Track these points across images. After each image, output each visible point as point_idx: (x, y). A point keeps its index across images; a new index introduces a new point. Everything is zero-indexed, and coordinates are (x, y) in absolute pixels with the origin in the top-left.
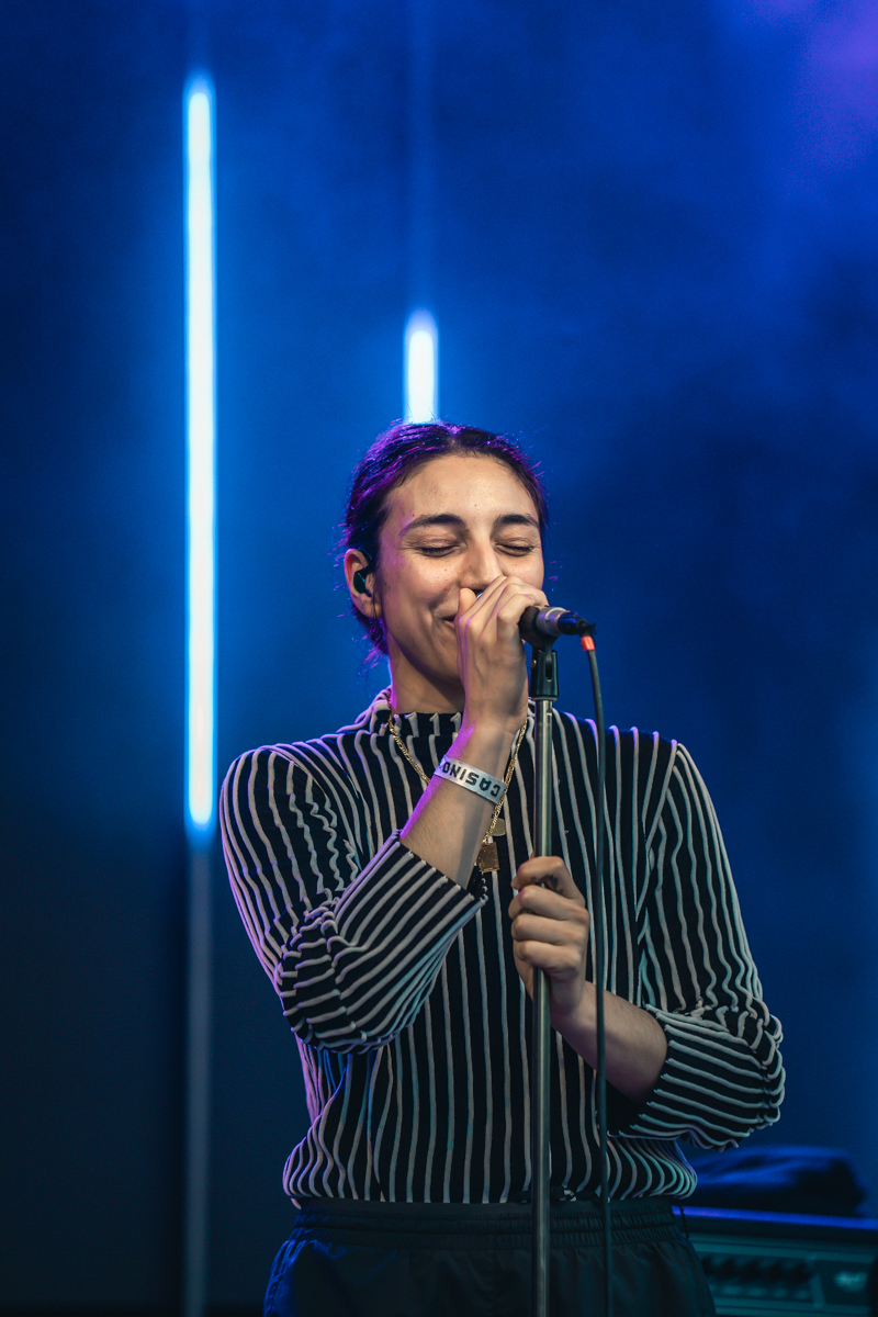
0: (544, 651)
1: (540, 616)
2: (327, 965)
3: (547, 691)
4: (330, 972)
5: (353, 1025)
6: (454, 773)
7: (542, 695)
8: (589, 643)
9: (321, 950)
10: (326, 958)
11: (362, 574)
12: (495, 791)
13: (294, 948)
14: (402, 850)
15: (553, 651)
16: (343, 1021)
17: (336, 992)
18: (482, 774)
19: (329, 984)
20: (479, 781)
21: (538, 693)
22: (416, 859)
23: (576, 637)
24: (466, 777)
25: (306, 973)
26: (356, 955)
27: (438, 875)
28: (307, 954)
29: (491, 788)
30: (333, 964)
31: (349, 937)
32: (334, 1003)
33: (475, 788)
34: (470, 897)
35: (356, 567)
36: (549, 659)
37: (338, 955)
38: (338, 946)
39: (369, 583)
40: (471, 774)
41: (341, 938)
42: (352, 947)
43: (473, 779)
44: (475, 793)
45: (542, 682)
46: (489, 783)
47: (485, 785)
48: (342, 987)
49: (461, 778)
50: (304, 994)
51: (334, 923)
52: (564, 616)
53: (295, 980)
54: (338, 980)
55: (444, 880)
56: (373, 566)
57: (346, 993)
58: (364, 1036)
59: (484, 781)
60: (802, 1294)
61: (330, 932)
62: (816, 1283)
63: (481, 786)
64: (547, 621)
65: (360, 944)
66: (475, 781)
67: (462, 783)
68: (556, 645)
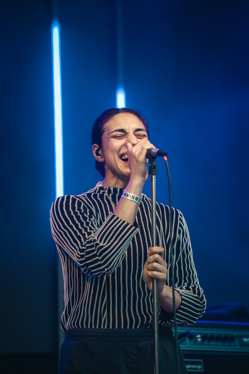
0: (153, 161)
1: (151, 151)
2: (94, 250)
3: (154, 173)
4: (96, 252)
5: (103, 267)
6: (127, 196)
7: (153, 174)
8: (166, 158)
9: (92, 246)
10: (94, 248)
11: (98, 150)
12: (139, 200)
13: (84, 246)
14: (114, 216)
15: (156, 161)
16: (100, 265)
17: (97, 258)
18: (136, 196)
19: (95, 256)
20: (135, 198)
21: (151, 173)
22: (118, 218)
23: (162, 157)
24: (131, 197)
25: (88, 253)
26: (103, 247)
27: (124, 222)
28: (88, 247)
29: (138, 200)
30: (96, 250)
31: (100, 242)
32: (97, 261)
33: (134, 200)
34: (134, 227)
35: (96, 149)
36: (154, 164)
37: (98, 247)
38: (97, 244)
39: (100, 152)
40: (133, 196)
41: (98, 242)
42: (101, 244)
43: (133, 197)
44: (134, 201)
45: (152, 170)
46: (138, 198)
47: (137, 199)
48: (99, 256)
49: (130, 197)
50: (88, 259)
51: (96, 238)
52: (158, 151)
53: (85, 255)
54: (98, 254)
55: (126, 223)
56: (101, 147)
57: (100, 258)
58: (106, 270)
59: (136, 198)
60: (233, 344)
61: (95, 241)
62: (237, 341)
63: (136, 199)
64: (154, 153)
65: (104, 243)
66: (134, 198)
67: (130, 199)
68: (156, 160)
